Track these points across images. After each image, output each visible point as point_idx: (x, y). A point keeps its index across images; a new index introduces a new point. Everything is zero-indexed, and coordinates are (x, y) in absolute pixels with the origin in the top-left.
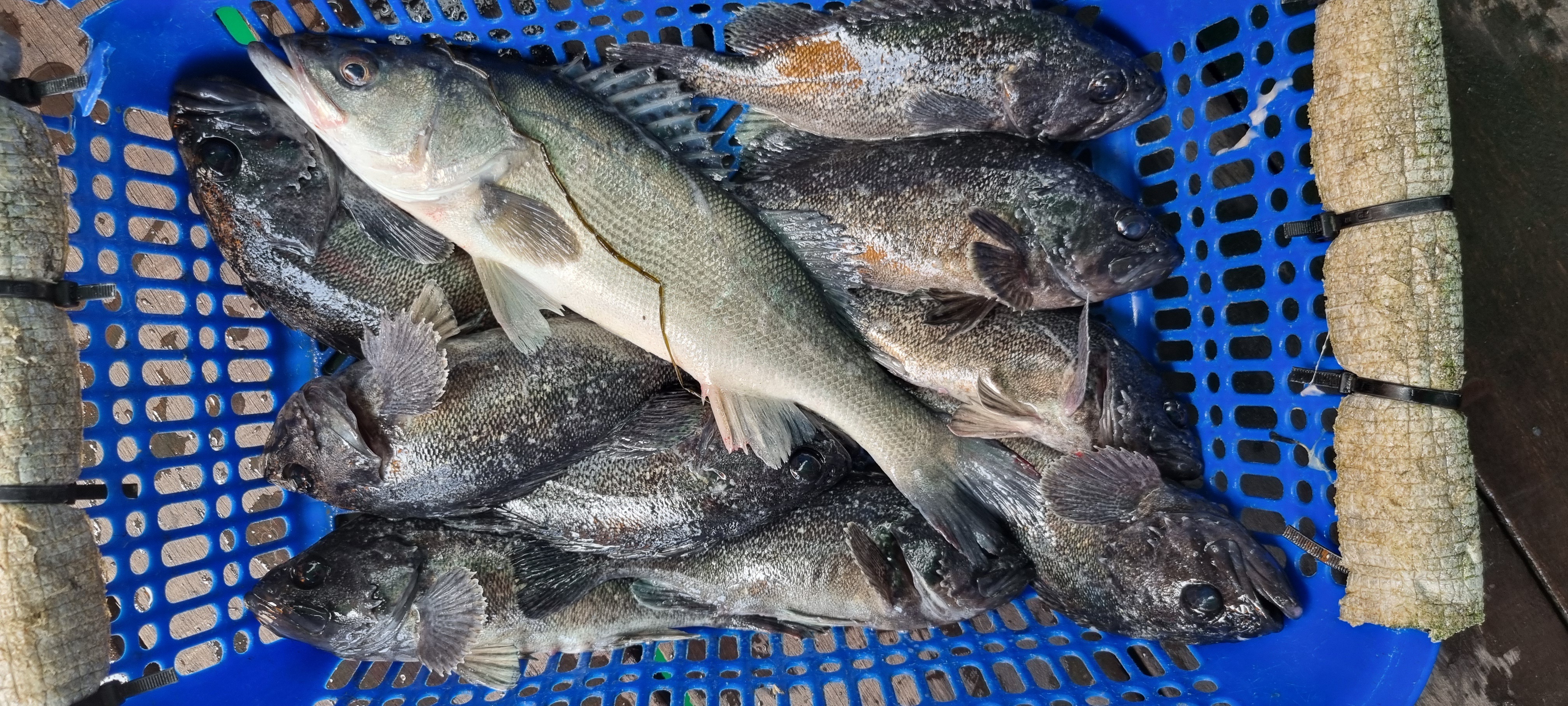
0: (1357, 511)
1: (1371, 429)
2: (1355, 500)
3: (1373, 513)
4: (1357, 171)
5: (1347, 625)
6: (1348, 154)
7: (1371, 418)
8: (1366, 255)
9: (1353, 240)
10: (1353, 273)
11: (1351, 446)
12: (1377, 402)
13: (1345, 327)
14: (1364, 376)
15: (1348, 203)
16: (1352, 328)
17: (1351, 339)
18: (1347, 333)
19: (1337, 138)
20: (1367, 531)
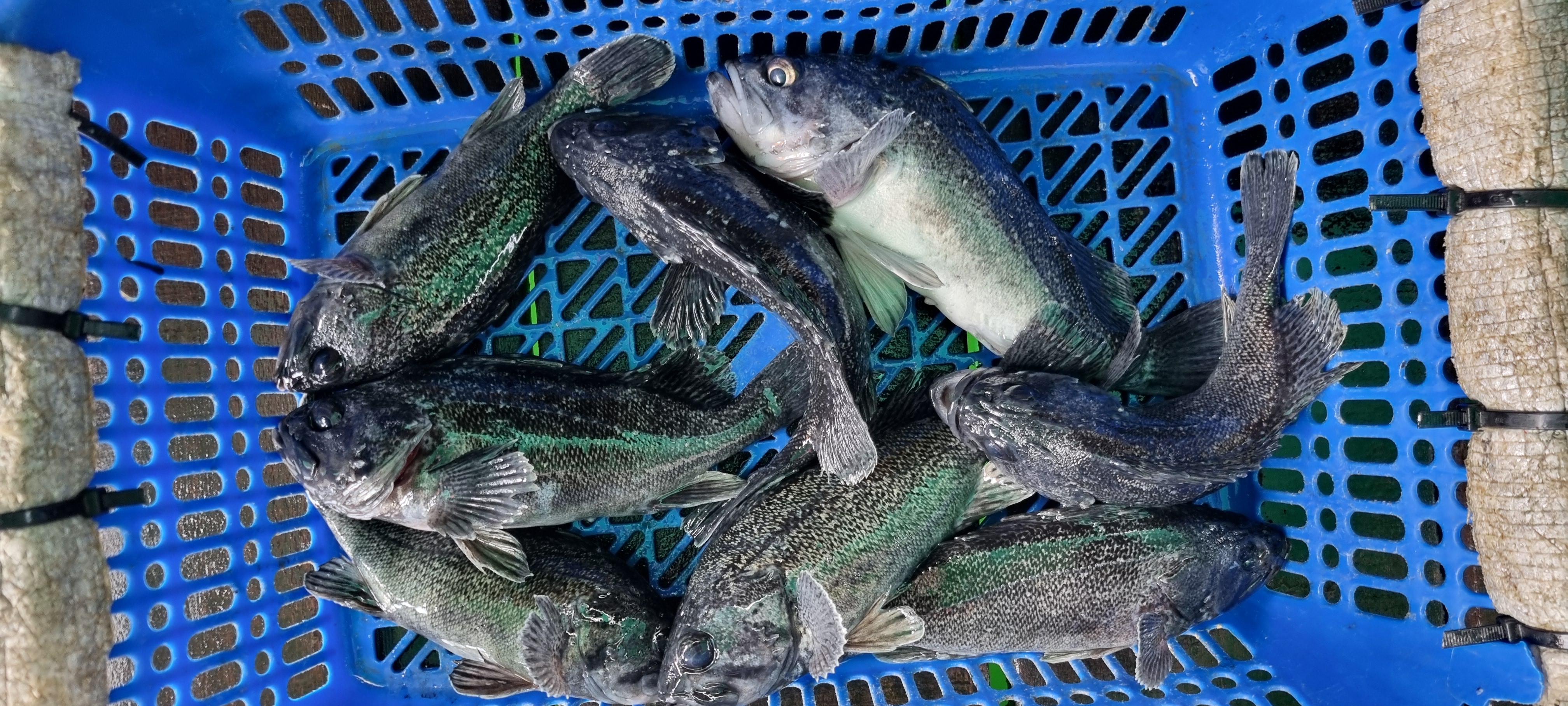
0: (59, 180)
1: (46, 272)
2: (62, 192)
3: (42, 177)
4: (57, 566)
5: (72, 54)
6: (67, 586)
7: (44, 284)
8: (48, 471)
9: (63, 488)
10: (62, 450)
11: (67, 253)
12: (37, 303)
13: (73, 390)
14: (52, 333)
15: (67, 530)
16: (66, 389)
17: (68, 375)
18: (71, 382)
19: (83, 604)
20: (48, 156)
